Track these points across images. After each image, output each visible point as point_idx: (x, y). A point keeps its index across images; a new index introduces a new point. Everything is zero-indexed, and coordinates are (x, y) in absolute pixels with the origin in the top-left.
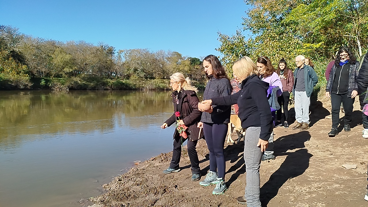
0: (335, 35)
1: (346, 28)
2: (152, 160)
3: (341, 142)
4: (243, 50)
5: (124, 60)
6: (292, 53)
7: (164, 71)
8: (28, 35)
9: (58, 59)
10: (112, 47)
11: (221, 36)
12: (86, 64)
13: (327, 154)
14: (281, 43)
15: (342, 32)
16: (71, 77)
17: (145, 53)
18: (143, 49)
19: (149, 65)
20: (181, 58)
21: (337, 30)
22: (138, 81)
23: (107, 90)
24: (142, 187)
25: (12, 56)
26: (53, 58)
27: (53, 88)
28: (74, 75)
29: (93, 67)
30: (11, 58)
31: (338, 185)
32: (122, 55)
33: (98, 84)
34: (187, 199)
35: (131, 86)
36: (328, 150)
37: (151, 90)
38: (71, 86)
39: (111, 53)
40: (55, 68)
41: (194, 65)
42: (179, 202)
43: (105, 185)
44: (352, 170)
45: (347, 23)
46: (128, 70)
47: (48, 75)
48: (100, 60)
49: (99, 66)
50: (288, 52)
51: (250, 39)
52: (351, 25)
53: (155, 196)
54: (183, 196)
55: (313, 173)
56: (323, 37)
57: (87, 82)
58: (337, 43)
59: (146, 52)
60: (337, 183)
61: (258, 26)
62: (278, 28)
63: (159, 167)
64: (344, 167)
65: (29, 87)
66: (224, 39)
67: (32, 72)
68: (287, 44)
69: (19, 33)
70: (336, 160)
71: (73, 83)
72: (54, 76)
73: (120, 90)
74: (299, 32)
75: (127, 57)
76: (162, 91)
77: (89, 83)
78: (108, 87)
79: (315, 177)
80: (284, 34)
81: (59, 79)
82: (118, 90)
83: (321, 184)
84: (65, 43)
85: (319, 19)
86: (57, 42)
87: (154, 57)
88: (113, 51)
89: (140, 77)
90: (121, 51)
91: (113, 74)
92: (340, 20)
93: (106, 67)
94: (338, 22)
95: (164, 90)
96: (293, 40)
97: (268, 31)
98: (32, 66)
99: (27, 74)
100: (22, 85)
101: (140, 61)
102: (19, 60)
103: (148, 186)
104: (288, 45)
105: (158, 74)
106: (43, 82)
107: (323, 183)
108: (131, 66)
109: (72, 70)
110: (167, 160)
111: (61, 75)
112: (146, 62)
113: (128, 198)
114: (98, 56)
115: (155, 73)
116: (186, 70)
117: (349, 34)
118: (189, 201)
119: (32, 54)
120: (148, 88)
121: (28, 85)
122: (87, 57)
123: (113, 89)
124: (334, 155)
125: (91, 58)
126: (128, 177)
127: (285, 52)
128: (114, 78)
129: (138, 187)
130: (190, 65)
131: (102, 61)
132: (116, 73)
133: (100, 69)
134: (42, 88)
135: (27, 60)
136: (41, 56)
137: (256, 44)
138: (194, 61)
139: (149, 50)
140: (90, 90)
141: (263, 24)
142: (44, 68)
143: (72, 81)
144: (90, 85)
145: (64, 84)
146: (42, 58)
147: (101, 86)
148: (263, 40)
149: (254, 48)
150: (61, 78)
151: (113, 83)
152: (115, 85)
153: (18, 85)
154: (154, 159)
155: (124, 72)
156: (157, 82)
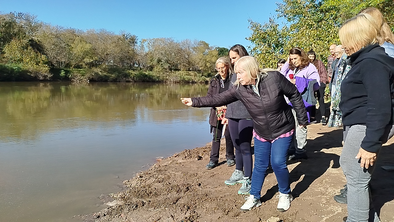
2: (175, 157)
4: (277, 39)
5: (147, 50)
7: (189, 62)
9: (78, 49)
10: (134, 36)
11: (253, 23)
12: (107, 54)
14: (320, 31)
15: (389, 19)
16: (91, 68)
17: (170, 42)
18: (168, 38)
19: (173, 56)
20: (208, 48)
22: (162, 73)
23: (129, 82)
24: (163, 184)
25: (31, 45)
26: (73, 48)
27: (73, 80)
28: (94, 66)
29: (114, 58)
30: (30, 48)
32: (145, 45)
33: (120, 76)
34: (211, 198)
35: (155, 79)
37: (176, 82)
38: (91, 77)
39: (133, 42)
40: (75, 58)
42: (203, 201)
43: (126, 181)
46: (151, 61)
47: (68, 65)
48: (122, 50)
49: (120, 56)
50: (327, 42)
51: (285, 28)
53: (177, 195)
54: (207, 195)
57: (108, 73)
61: (293, 12)
62: (316, 15)
63: (183, 164)
65: (49, 78)
66: (256, 27)
67: (51, 62)
68: (326, 32)
69: (37, 20)
71: (93, 74)
72: (73, 67)
73: (142, 82)
74: (340, 19)
75: (150, 46)
76: (187, 84)
77: (111, 75)
78: (130, 79)
80: (323, 22)
81: (79, 69)
82: (140, 82)
84: (85, 31)
85: (364, 4)
86: (77, 30)
87: (179, 47)
88: (136, 41)
89: (164, 68)
90: (144, 41)
91: (135, 65)
92: (388, 5)
93: (128, 57)
94: (385, 8)
95: (189, 82)
96: (333, 28)
97: (304, 18)
98: (51, 56)
99: (46, 64)
100: (41, 76)
101: (164, 51)
102: (38, 49)
103: (170, 184)
104: (326, 34)
105: (184, 65)
106: (63, 73)
108: (155, 57)
109: (92, 60)
110: (191, 157)
111: (82, 65)
112: (171, 52)
113: (149, 195)
114: (120, 45)
115: (180, 64)
118: (212, 200)
119: (51, 43)
120: (172, 80)
121: (47, 76)
122: (108, 46)
123: (135, 82)
125: (112, 48)
126: (149, 173)
127: (323, 42)
128: (136, 70)
129: (160, 185)
130: (217, 56)
131: (124, 51)
132: (139, 64)
133: (122, 59)
134: (62, 79)
135: (46, 50)
136: (60, 45)
137: (291, 33)
138: (223, 51)
139: (174, 39)
140: (112, 82)
141: (299, 10)
142: (63, 58)
143: (92, 73)
144: (111, 76)
145: (84, 76)
146: (62, 48)
147: (122, 77)
148: (299, 28)
149: (288, 37)
150: (82, 69)
151: (135, 74)
152: (138, 76)
153: (37, 76)
154: (177, 156)
155: (147, 63)
156: (182, 74)
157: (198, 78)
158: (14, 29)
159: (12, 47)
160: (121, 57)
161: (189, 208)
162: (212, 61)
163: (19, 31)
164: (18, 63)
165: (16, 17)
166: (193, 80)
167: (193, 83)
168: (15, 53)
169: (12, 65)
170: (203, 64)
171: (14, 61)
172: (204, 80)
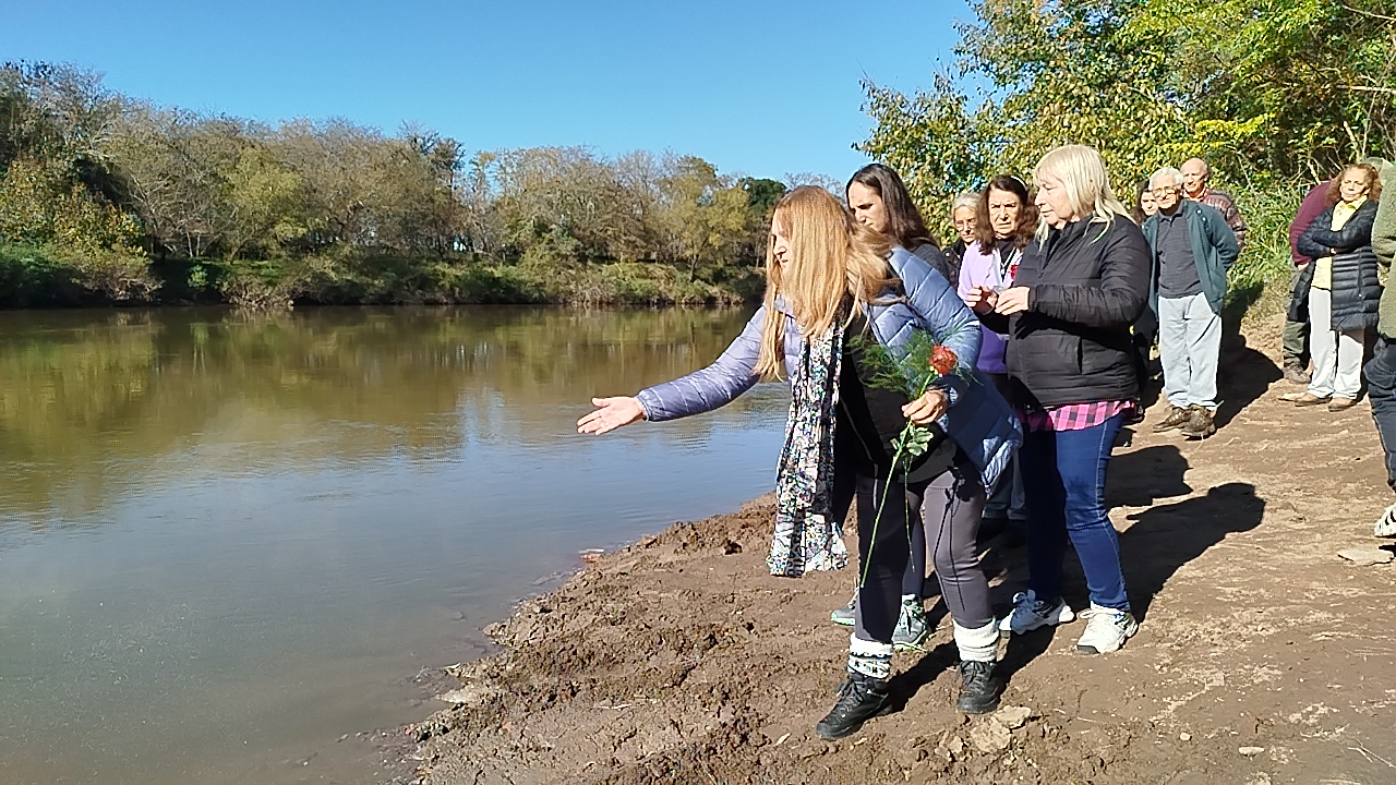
0: (1316, 85)
1: (1362, 58)
2: (647, 546)
3: (1335, 480)
4: (960, 147)
5: (496, 191)
6: (1147, 159)
7: (647, 233)
8: (138, 97)
9: (252, 190)
10: (451, 142)
11: (875, 94)
12: (355, 209)
13: (1285, 520)
14: (1108, 119)
15: (1343, 75)
16: (300, 259)
17: (577, 162)
18: (570, 149)
19: (590, 210)
20: (714, 183)
21: (1325, 65)
22: (551, 272)
23: (436, 303)
24: (627, 629)
25: (83, 179)
26: (233, 186)
27: (236, 300)
28: (311, 250)
29: (381, 219)
30: (78, 188)
31: (1323, 615)
32: (491, 171)
33: (403, 284)
34: (794, 665)
35: (527, 291)
36: (1287, 506)
37: (601, 303)
38: (301, 290)
39: (448, 164)
40: (243, 222)
41: (763, 207)
42: (770, 675)
43: (492, 626)
44: (1375, 569)
45: (1365, 40)
46: (513, 228)
47: (217, 248)
48: (407, 190)
49: (403, 215)
50: (1133, 154)
51: (987, 108)
52: (1381, 45)
53: (679, 659)
54: (778, 657)
55: (1235, 580)
56: (1271, 96)
57: (362, 273)
58: (1325, 118)
59: (581, 160)
60: (1322, 608)
61: (1015, 55)
62: (1092, 64)
63: (680, 567)
64: (1347, 559)
65: (149, 294)
66: (888, 107)
67: (155, 238)
68: (1127, 123)
69: (103, 91)
70: (1318, 536)
71: (309, 280)
72: (236, 254)
73: (483, 303)
74: (1177, 76)
75: (509, 178)
76: (641, 308)
77: (370, 280)
78: (438, 295)
79: (1243, 592)
80: (1119, 87)
81: (258, 263)
82: (475, 303)
83: (1265, 613)
84: (275, 127)
85: (1257, 26)
86: (247, 123)
87: (611, 179)
88: (457, 158)
89: (558, 254)
90: (487, 158)
91: (456, 244)
92: (1337, 28)
93: (432, 217)
94: (1329, 36)
95: (648, 302)
96: (1154, 106)
97: (1053, 75)
98: (156, 217)
99: (138, 246)
100: (121, 289)
101: (559, 193)
102: (109, 194)
103: (650, 628)
104: (1131, 128)
105: (628, 243)
106: (198, 277)
107: (1272, 609)
108: (525, 214)
109: (305, 230)
110: (703, 545)
111: (265, 248)
112: (582, 198)
113: (585, 663)
114: (401, 175)
115: (617, 238)
116: (734, 227)
117: (1370, 82)
118: (801, 670)
119: (153, 169)
120: (588, 297)
121: (142, 287)
122: (361, 180)
123: (457, 303)
124: (1308, 520)
125: (374, 185)
126: (572, 599)
127: (1119, 155)
128: (460, 261)
129: (617, 633)
130: (746, 208)
131: (416, 196)
132: (469, 239)
133: (410, 225)
134: (195, 297)
135: (139, 195)
136: (188, 177)
137: (1007, 125)
138: (765, 190)
139: (593, 153)
140: (373, 304)
141: (1036, 46)
142: (199, 221)
143: (305, 273)
144: (373, 285)
145: (275, 285)
146: (195, 186)
147: (412, 289)
148: (1036, 108)
149: (1000, 139)
150: (265, 262)
151: (457, 277)
152: (466, 285)
153: (107, 286)
154: (651, 543)
155: (498, 236)
156: (622, 273)
157: (679, 287)
158: (18, 123)
159: (14, 186)
160: (405, 219)
161: (727, 697)
162: (727, 228)
163: (39, 128)
164: (38, 242)
165: (26, 79)
166: (663, 296)
167: (664, 303)
168: (24, 208)
169: (16, 249)
170: (695, 236)
171: (20, 238)
172: (702, 295)
